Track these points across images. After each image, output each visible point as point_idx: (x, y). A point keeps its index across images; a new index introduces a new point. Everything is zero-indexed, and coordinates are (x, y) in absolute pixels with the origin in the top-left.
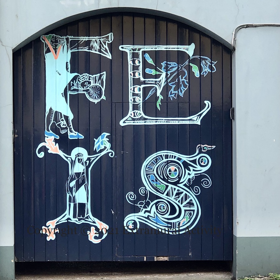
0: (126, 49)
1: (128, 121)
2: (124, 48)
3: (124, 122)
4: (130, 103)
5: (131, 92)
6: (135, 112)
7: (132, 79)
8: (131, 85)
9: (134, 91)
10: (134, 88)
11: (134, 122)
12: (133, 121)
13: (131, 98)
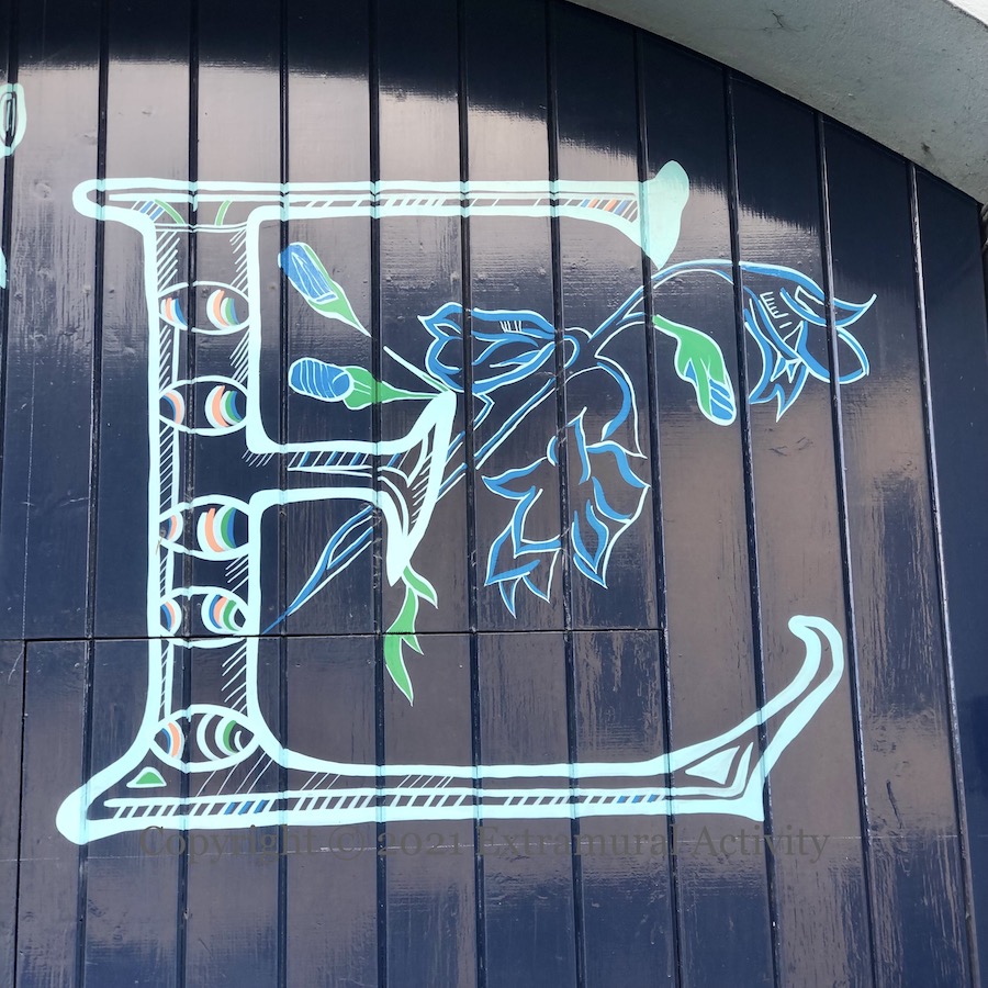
0: (128, 205)
1: (136, 803)
2: (112, 198)
3: (98, 810)
4: (154, 647)
5: (164, 551)
6: (198, 717)
7: (176, 444)
8: (166, 495)
9: (189, 539)
10: (191, 518)
11: (183, 810)
12: (176, 802)
13: (161, 596)
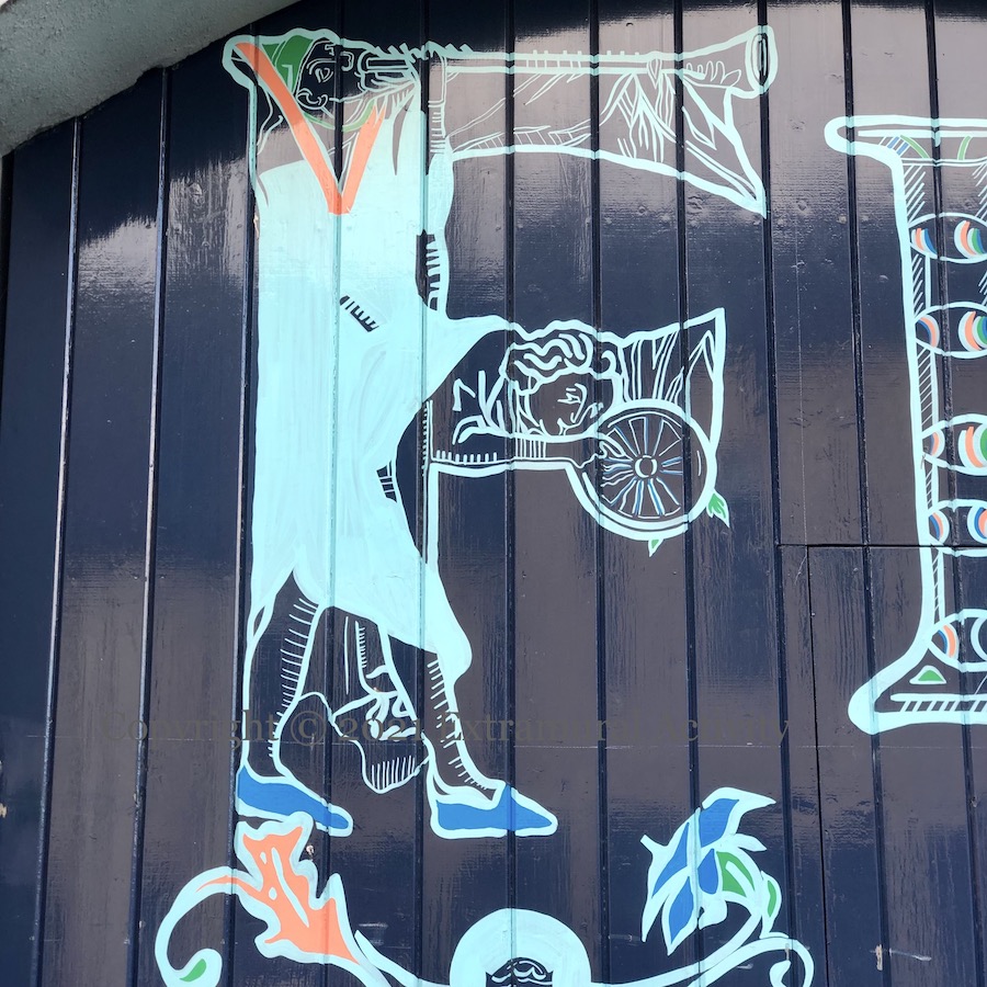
0: (875, 140)
1: (920, 698)
2: (861, 134)
3: (884, 704)
4: (925, 554)
5: (928, 466)
6: (970, 621)
7: (933, 364)
8: (926, 414)
9: (951, 454)
10: (951, 436)
11: (964, 706)
12: (957, 698)
13: (928, 507)
